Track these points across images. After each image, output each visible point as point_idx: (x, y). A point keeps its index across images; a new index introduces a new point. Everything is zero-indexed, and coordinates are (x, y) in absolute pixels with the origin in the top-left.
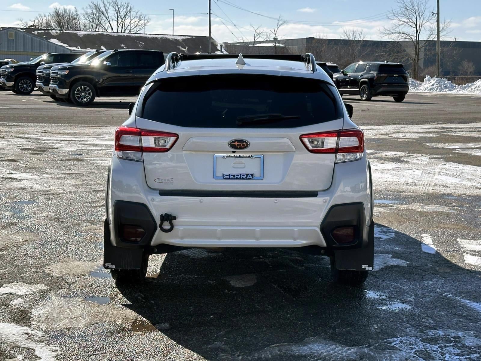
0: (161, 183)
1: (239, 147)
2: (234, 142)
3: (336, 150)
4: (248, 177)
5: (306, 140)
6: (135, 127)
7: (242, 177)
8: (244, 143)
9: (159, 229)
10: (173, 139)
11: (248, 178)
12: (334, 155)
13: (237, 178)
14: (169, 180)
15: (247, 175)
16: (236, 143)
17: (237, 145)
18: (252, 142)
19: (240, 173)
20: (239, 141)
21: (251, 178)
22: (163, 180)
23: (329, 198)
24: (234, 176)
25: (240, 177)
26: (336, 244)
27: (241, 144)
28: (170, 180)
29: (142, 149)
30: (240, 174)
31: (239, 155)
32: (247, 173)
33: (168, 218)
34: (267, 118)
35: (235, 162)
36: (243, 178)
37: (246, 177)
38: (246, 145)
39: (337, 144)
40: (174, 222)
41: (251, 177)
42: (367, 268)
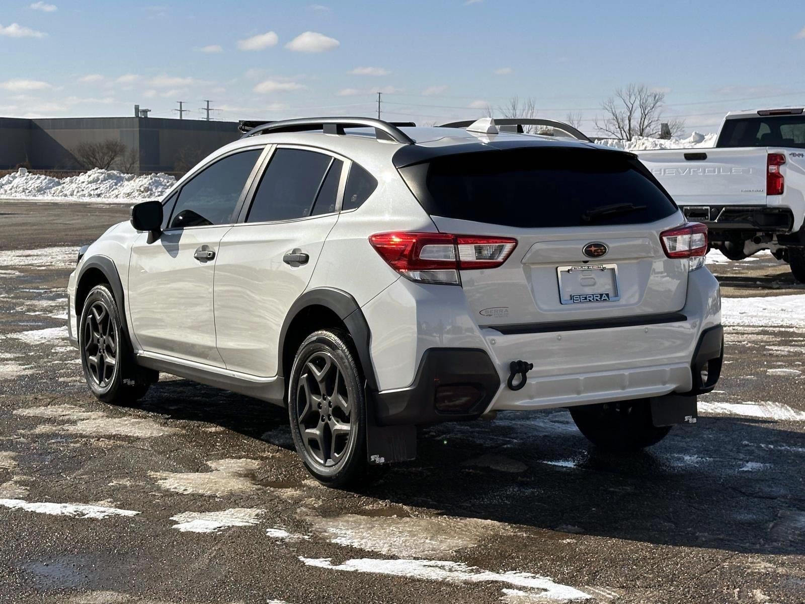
0: (490, 316)
1: (596, 254)
2: (590, 246)
3: (690, 253)
4: (603, 298)
6: (438, 232)
7: (595, 298)
8: (602, 248)
9: (502, 386)
10: (508, 247)
11: (604, 300)
13: (590, 301)
14: (502, 310)
15: (601, 295)
17: (595, 250)
18: (611, 245)
20: (596, 245)
21: (606, 300)
22: (493, 312)
23: (698, 321)
24: (585, 298)
25: (593, 299)
27: (598, 250)
28: (504, 309)
29: (460, 265)
30: (593, 295)
31: (588, 267)
32: (600, 292)
33: (520, 368)
35: (583, 277)
36: (597, 300)
37: (601, 298)
38: (604, 251)
40: (528, 373)
41: (606, 298)
42: (691, 420)
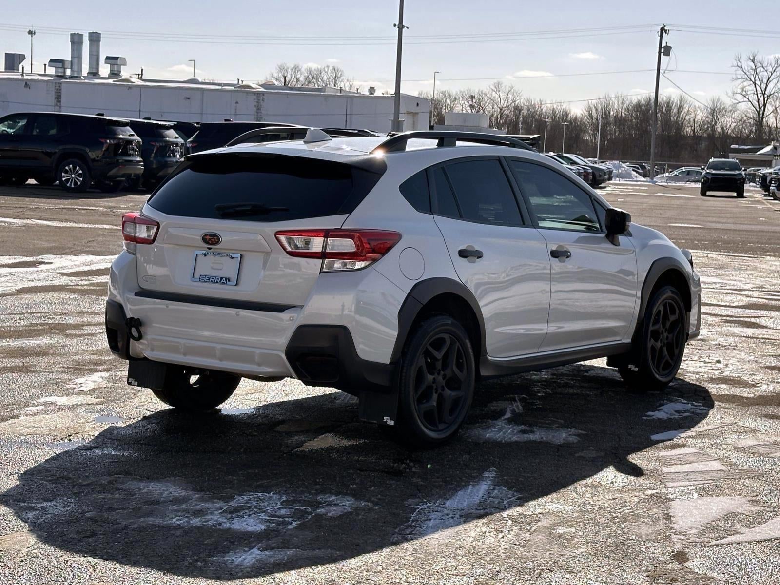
0: (147, 281)
1: (211, 242)
2: (206, 235)
3: (323, 255)
4: (222, 281)
5: (283, 238)
8: (216, 238)
11: (223, 283)
12: (321, 261)
13: (212, 281)
15: (222, 278)
16: (208, 237)
17: (210, 239)
18: (225, 238)
19: (215, 275)
20: (210, 235)
21: (225, 283)
22: (149, 279)
23: (296, 315)
24: (209, 279)
25: (215, 281)
26: (307, 378)
27: (213, 239)
28: (154, 278)
29: (136, 240)
30: (215, 277)
31: (218, 254)
32: (222, 276)
34: (249, 208)
35: (213, 261)
37: (220, 281)
38: (217, 240)
39: (325, 245)
40: (142, 329)
41: (225, 281)
42: (389, 421)
